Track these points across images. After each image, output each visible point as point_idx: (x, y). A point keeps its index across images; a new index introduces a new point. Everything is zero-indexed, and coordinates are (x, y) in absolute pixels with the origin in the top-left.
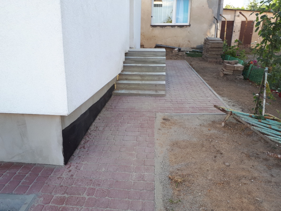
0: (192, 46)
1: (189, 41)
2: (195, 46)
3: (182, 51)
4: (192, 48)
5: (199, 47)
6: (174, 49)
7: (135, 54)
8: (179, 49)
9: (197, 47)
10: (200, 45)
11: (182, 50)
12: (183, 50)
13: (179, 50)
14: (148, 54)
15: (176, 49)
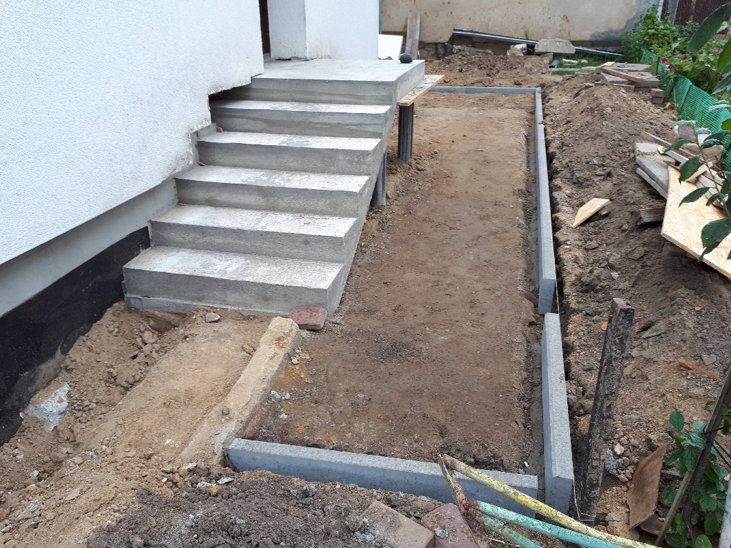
0: (576, 36)
1: (566, 18)
2: (586, 36)
3: (539, 54)
4: (575, 43)
5: (601, 39)
6: (511, 46)
7: (279, 91)
8: (528, 46)
9: (594, 39)
10: (603, 30)
11: (539, 48)
12: (544, 51)
13: (530, 50)
14: (325, 94)
15: (519, 47)
